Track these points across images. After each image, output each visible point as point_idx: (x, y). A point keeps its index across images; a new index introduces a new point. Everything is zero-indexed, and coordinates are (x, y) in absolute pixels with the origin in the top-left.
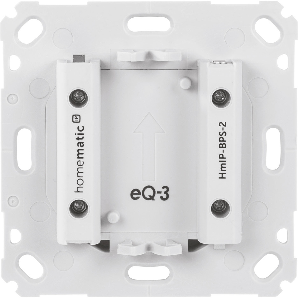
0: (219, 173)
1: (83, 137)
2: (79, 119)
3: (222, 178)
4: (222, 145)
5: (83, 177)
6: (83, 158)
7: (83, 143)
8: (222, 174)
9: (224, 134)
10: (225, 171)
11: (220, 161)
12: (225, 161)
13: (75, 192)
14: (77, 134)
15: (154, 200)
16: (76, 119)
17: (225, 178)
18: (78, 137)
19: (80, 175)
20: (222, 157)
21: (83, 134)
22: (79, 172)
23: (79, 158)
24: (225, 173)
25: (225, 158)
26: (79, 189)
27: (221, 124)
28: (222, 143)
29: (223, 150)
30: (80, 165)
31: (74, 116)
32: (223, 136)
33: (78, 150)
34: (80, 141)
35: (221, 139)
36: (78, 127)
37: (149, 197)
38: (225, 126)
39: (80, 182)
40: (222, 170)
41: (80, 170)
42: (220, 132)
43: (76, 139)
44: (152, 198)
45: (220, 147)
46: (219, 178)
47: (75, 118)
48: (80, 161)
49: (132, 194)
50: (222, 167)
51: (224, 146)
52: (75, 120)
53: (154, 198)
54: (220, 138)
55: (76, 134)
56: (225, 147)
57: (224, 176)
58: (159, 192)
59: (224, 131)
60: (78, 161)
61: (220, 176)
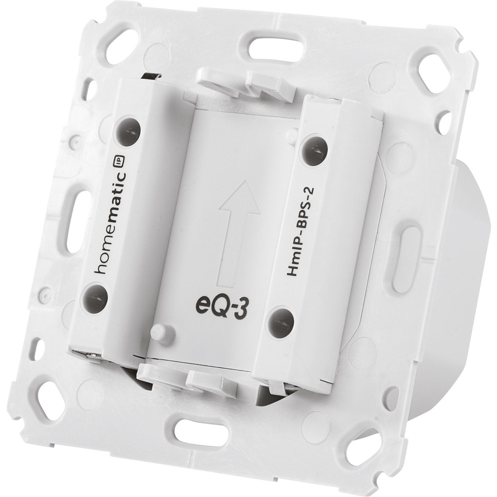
0: (289, 267)
1: (122, 190)
2: (121, 163)
3: (292, 274)
4: (302, 222)
5: (109, 250)
6: (115, 221)
7: (119, 199)
8: (293, 268)
9: (308, 206)
10: (298, 263)
11: (293, 248)
12: (300, 249)
13: (95, 272)
14: (115, 185)
15: (226, 317)
16: (119, 161)
17: (295, 275)
18: (115, 189)
19: (106, 246)
20: (297, 241)
21: (122, 186)
22: (106, 243)
23: (110, 220)
24: (297, 268)
25: (301, 244)
26: (102, 269)
27: (307, 190)
28: (302, 219)
29: (301, 231)
30: (109, 233)
31: (117, 158)
32: (306, 209)
33: (113, 209)
34: (117, 195)
35: (302, 214)
36: (119, 174)
37: (219, 311)
38: (311, 193)
39: (105, 258)
40: (294, 263)
41: (108, 240)
42: (302, 203)
43: (113, 192)
44: (223, 313)
45: (298, 226)
46: (288, 274)
47: (117, 161)
48: (110, 226)
50: (295, 258)
51: (304, 224)
52: (117, 163)
53: (227, 314)
54: (301, 212)
55: (113, 185)
56: (305, 227)
57: (295, 271)
58: (235, 306)
59: (308, 201)
60: (109, 226)
61: (290, 271)
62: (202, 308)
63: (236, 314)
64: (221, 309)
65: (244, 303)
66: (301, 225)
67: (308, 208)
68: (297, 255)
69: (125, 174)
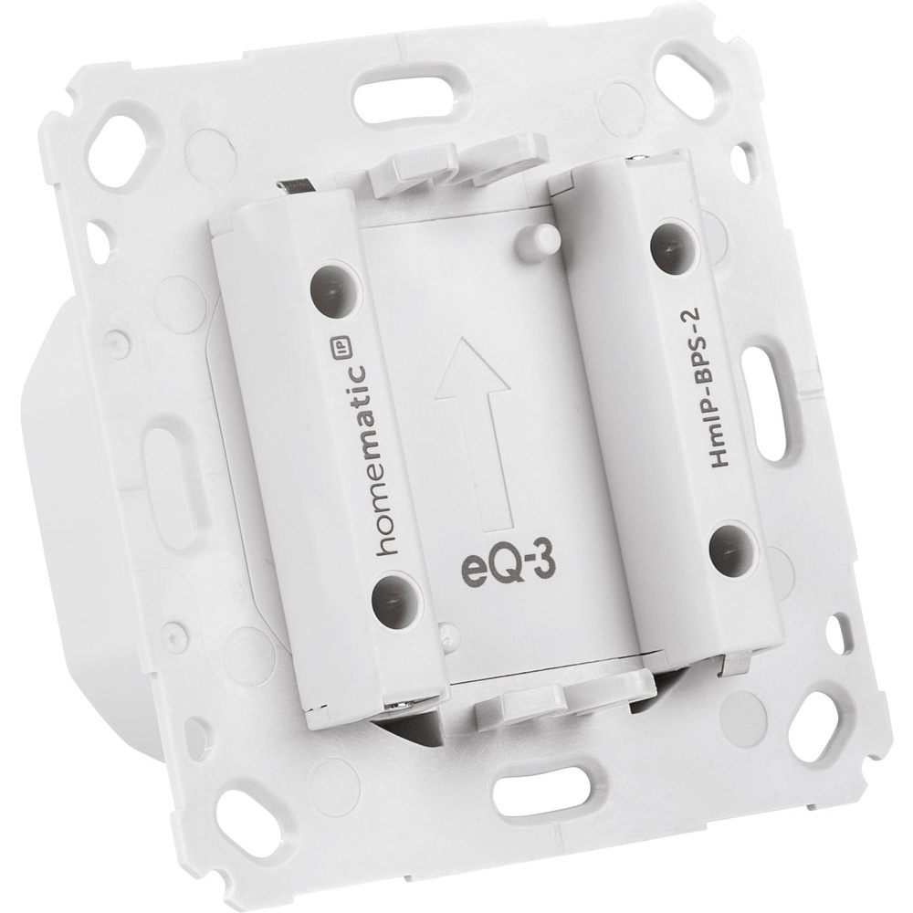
0: (712, 453)
1: (368, 398)
2: (347, 349)
3: (720, 464)
4: (702, 373)
5: (389, 510)
6: (378, 456)
7: (370, 414)
8: (718, 454)
9: (701, 343)
10: (722, 444)
11: (705, 420)
12: (718, 418)
13: (378, 555)
14: (351, 391)
15: (522, 580)
16: (341, 348)
17: (726, 464)
18: (355, 399)
19: (380, 504)
20: (707, 407)
21: (365, 389)
22: (376, 498)
23: (368, 457)
24: (724, 452)
25: (716, 410)
26: (388, 546)
27: (686, 316)
28: (701, 368)
29: (707, 388)
30: (376, 479)
31: (335, 342)
32: (699, 350)
33: (364, 435)
34: (363, 408)
35: (697, 359)
36: (351, 369)
37: (507, 575)
38: (697, 318)
39: (385, 525)
40: (715, 444)
41: (377, 492)
42: (690, 341)
43: (352, 404)
44: (515, 576)
45: (698, 382)
46: (714, 466)
47: (338, 348)
48: (372, 466)
49: (466, 571)
50: (714, 436)
51: (706, 376)
52: (339, 352)
53: (522, 575)
54: (693, 356)
55: (348, 391)
56: (710, 379)
57: (723, 458)
58: (530, 558)
59: (697, 335)
60: (369, 467)
61: (714, 459)
62: (474, 577)
63: (538, 571)
64: (508, 570)
65: (543, 548)
66: (703, 377)
67: (704, 348)
68: (716, 431)
69: (361, 367)
